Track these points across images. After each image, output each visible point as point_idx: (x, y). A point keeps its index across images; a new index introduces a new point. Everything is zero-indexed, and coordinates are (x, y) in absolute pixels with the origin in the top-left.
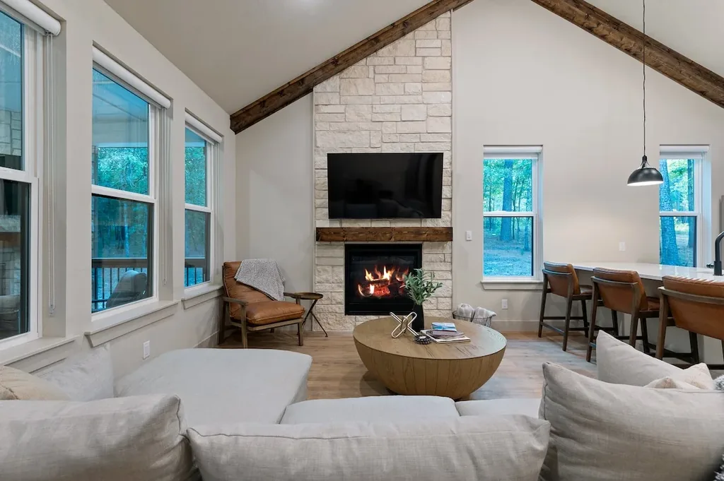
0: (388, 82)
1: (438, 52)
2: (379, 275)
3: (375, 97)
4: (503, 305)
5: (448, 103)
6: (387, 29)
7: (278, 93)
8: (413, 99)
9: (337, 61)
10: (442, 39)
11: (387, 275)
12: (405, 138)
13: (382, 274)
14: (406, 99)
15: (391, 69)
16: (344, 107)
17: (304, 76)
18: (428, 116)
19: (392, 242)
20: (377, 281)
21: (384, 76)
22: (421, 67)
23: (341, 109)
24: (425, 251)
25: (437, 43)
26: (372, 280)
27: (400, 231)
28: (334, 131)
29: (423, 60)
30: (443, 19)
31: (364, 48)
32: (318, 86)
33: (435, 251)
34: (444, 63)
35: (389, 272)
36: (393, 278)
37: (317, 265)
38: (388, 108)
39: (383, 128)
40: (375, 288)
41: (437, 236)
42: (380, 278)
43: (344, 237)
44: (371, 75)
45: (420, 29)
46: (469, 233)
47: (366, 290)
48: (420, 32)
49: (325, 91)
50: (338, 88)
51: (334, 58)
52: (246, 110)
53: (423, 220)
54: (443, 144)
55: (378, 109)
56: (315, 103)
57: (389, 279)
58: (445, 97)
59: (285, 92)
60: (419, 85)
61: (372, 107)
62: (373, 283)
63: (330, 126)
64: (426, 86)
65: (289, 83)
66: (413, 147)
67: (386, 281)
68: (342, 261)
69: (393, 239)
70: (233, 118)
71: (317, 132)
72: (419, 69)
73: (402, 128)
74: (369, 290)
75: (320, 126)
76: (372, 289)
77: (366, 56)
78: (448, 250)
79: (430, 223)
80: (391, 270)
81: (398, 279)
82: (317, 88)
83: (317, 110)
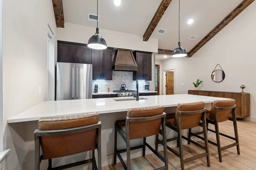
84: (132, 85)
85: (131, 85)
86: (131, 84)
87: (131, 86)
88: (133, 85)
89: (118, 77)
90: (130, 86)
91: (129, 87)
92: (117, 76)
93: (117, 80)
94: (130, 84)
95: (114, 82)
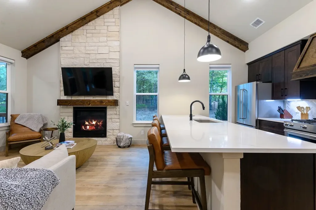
0: (92, 37)
1: (113, 24)
2: (91, 123)
3: (87, 43)
4: (142, 133)
5: (118, 46)
6: (89, 14)
7: (42, 42)
8: (103, 44)
9: (68, 28)
10: (115, 19)
11: (94, 123)
12: (99, 61)
13: (92, 122)
14: (100, 44)
15: (93, 31)
16: (73, 47)
17: (53, 34)
18: (110, 51)
19: (90, 106)
20: (90, 125)
21: (91, 34)
22: (106, 30)
23: (72, 48)
24: (108, 110)
25: (114, 20)
26: (88, 124)
27: (94, 101)
28: (69, 58)
29: (108, 28)
30: (116, 10)
31: (79, 22)
32: (62, 39)
33: (112, 110)
34: (116, 29)
35: (95, 122)
36: (96, 124)
37: (61, 116)
38: (92, 48)
39: (90, 57)
40: (89, 127)
41: (110, 103)
42: (91, 124)
43: (69, 104)
44: (85, 34)
45: (106, 14)
46: (128, 102)
47: (85, 128)
48: (106, 15)
49: (65, 41)
50: (71, 39)
51: (66, 26)
52: (29, 49)
53: (107, 96)
54: (116, 64)
55: (88, 48)
56: (60, 46)
57: (95, 124)
58: (117, 43)
59: (45, 41)
60: (106, 38)
61: (85, 48)
62: (88, 125)
63: (67, 56)
64: (109, 39)
65: (46, 37)
66: (103, 65)
67: (94, 124)
68: (72, 114)
69: (91, 105)
70: (22, 52)
71: (61, 58)
72: (106, 31)
73: (99, 57)
74: (87, 128)
75: (62, 56)
76: (88, 127)
77: (83, 26)
78: (118, 109)
79: (110, 98)
80: (95, 121)
81: (98, 124)
82: (61, 39)
83: (61, 49)
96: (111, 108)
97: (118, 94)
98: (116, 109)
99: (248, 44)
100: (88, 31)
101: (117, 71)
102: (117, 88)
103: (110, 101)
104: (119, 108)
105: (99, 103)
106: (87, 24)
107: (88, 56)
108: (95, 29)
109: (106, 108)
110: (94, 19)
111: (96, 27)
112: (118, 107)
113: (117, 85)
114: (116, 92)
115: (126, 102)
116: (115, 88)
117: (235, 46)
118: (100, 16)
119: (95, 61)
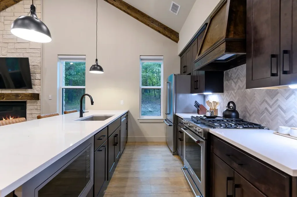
3: (4, 31)
12: (19, 51)
15: (12, 18)
21: (9, 21)
24: (28, 105)
27: (8, 95)
33: (33, 104)
38: (10, 36)
39: (8, 46)
41: (26, 97)
44: (3, 21)
46: (50, 96)
53: (27, 89)
54: (36, 54)
55: (5, 37)
66: (22, 55)
69: (5, 99)
73: (18, 46)
79: (30, 91)
84: (276, 106)
85: (271, 107)
86: (271, 103)
87: (270, 110)
88: (279, 106)
89: (236, 83)
90: (266, 109)
91: (263, 113)
92: (235, 81)
93: (233, 90)
94: (266, 102)
95: (230, 96)
96: (31, 103)
97: (39, 87)
98: (37, 103)
99: (178, 34)
100: (6, 18)
101: (38, 62)
102: (38, 81)
103: (26, 95)
104: (40, 103)
105: (14, 97)
106: (4, 10)
107: (6, 45)
108: (14, 16)
109: (25, 103)
110: (12, 5)
111: (15, 13)
112: (38, 102)
113: (37, 77)
114: (37, 85)
115: (48, 96)
116: (36, 80)
117: (167, 36)
118: (19, 1)
119: (13, 51)
